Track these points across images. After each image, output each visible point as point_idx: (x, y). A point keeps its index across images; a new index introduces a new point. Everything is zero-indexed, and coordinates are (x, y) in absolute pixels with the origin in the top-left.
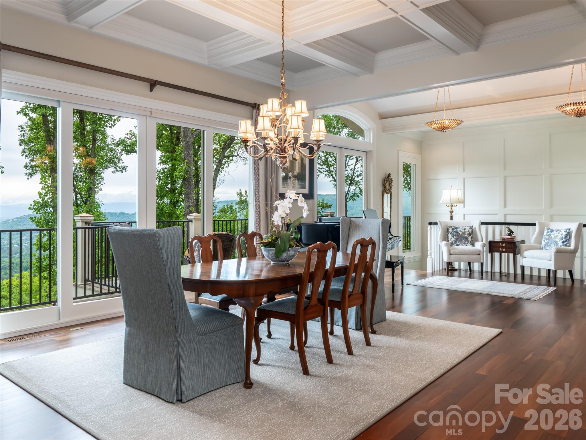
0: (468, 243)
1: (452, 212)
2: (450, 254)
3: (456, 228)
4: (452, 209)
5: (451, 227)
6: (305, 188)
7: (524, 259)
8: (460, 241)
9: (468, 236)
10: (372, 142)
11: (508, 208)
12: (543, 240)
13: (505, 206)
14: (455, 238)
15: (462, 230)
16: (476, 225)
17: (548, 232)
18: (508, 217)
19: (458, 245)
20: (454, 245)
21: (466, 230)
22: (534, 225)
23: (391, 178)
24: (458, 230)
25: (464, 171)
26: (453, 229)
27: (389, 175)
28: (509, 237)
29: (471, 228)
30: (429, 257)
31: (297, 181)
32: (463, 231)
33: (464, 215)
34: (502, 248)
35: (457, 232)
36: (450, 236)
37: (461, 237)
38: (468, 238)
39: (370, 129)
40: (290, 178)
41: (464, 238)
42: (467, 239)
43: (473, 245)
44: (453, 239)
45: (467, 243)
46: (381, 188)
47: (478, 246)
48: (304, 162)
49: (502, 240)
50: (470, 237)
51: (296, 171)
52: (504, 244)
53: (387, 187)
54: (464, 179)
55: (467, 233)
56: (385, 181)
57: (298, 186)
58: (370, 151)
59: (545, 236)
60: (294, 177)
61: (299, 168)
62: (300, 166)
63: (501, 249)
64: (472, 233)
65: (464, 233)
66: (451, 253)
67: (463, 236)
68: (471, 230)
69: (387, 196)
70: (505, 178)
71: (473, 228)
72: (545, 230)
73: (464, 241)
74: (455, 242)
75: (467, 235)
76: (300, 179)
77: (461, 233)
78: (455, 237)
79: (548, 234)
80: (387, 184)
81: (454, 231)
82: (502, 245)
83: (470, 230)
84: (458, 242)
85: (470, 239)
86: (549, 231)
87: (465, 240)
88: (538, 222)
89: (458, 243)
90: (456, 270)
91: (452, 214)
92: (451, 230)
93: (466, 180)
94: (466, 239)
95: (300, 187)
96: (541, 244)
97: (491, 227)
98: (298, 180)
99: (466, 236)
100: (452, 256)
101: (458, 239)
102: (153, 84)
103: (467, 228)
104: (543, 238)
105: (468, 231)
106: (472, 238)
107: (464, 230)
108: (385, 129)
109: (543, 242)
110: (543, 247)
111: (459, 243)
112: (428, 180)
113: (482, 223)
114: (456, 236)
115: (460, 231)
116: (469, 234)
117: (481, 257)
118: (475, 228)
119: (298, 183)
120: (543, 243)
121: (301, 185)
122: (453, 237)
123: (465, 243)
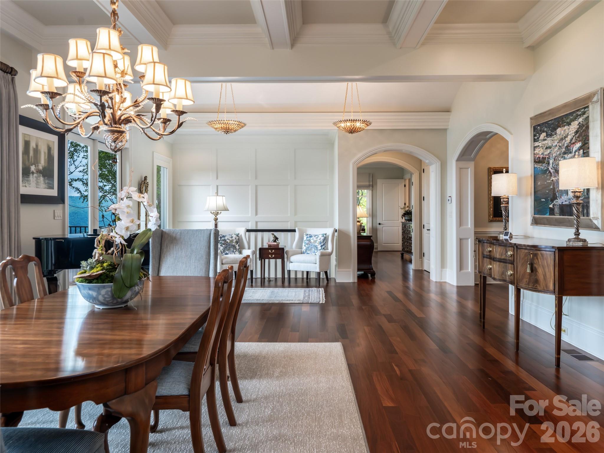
0: (236, 251)
1: (216, 220)
2: (222, 264)
3: (224, 236)
4: (216, 216)
7: (291, 264)
8: (229, 250)
9: (235, 244)
12: (304, 245)
13: (256, 214)
14: (224, 247)
15: (229, 238)
16: (241, 231)
17: (307, 237)
18: (259, 223)
19: (227, 254)
20: (223, 254)
21: (234, 238)
22: (294, 231)
23: (147, 181)
24: (226, 238)
25: (217, 178)
27: (146, 178)
28: (275, 243)
29: (238, 236)
31: (42, 179)
32: (231, 239)
34: (272, 254)
35: (225, 240)
37: (229, 245)
38: (236, 246)
41: (232, 247)
42: (235, 247)
43: (240, 253)
44: (222, 248)
45: (235, 251)
47: (246, 252)
48: (52, 152)
49: (269, 246)
50: (237, 245)
51: (40, 164)
52: (273, 251)
53: (144, 191)
54: (217, 186)
55: (234, 241)
56: (141, 184)
57: (44, 186)
59: (305, 241)
60: (39, 171)
61: (45, 159)
62: (46, 157)
63: (270, 256)
64: (239, 241)
65: (232, 241)
66: (224, 262)
67: (231, 244)
68: (238, 238)
70: (256, 186)
72: (304, 235)
74: (224, 251)
75: (235, 243)
76: (46, 176)
77: (228, 241)
78: (223, 246)
79: (308, 239)
80: (144, 188)
81: (222, 239)
82: (271, 251)
83: (237, 238)
84: (227, 251)
85: (238, 247)
86: (308, 236)
87: (233, 249)
88: (298, 228)
89: (226, 252)
91: (216, 222)
93: (219, 187)
94: (234, 247)
95: (46, 187)
96: (301, 248)
98: (44, 176)
99: (234, 244)
101: (226, 247)
103: (234, 236)
104: (303, 243)
105: (236, 239)
106: (239, 246)
107: (232, 238)
109: (303, 246)
110: (304, 251)
111: (227, 252)
112: (179, 186)
113: (248, 231)
114: (224, 244)
115: (228, 239)
116: (237, 242)
118: (241, 235)
119: (44, 180)
120: (304, 248)
121: (48, 183)
122: (222, 246)
123: (233, 252)
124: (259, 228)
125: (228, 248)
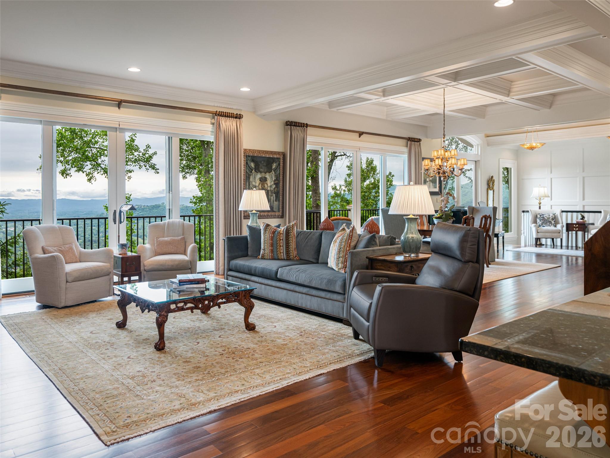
1: (540, 203)
3: (543, 215)
4: (540, 201)
5: (539, 214)
6: (436, 188)
8: (546, 224)
10: (479, 154)
13: (584, 199)
15: (547, 216)
16: (558, 213)
18: (585, 207)
19: (544, 226)
21: (551, 216)
23: (494, 179)
25: (551, 173)
26: (540, 216)
27: (492, 177)
28: (582, 221)
30: (523, 235)
31: (431, 184)
32: (548, 217)
33: (551, 206)
34: (576, 228)
35: (543, 217)
36: (538, 220)
37: (546, 221)
39: (478, 145)
40: (428, 182)
42: (551, 222)
43: (555, 226)
44: (540, 222)
45: (550, 225)
46: (486, 187)
47: (559, 227)
49: (577, 222)
50: (553, 221)
52: (577, 226)
53: (491, 185)
54: (551, 178)
55: (551, 218)
56: (489, 181)
57: (432, 187)
58: (478, 161)
60: (430, 181)
63: (574, 229)
64: (555, 218)
65: (549, 218)
66: (539, 231)
67: (548, 220)
69: (491, 192)
70: (584, 178)
71: (556, 215)
72: (608, 216)
74: (542, 225)
77: (546, 218)
80: (491, 183)
82: (575, 226)
83: (554, 216)
85: (553, 222)
87: (549, 223)
88: (603, 210)
90: (544, 245)
91: (540, 205)
92: (539, 216)
93: (552, 179)
97: (569, 214)
98: (432, 183)
99: (550, 220)
100: (539, 234)
101: (544, 222)
102: (361, 134)
103: (551, 215)
106: (554, 222)
108: (489, 144)
112: (523, 179)
113: (563, 212)
114: (542, 220)
115: (546, 217)
116: (553, 219)
117: (560, 235)
118: (557, 215)
121: (434, 186)
122: (541, 221)
123: (549, 225)
124: (585, 210)
125: (545, 223)
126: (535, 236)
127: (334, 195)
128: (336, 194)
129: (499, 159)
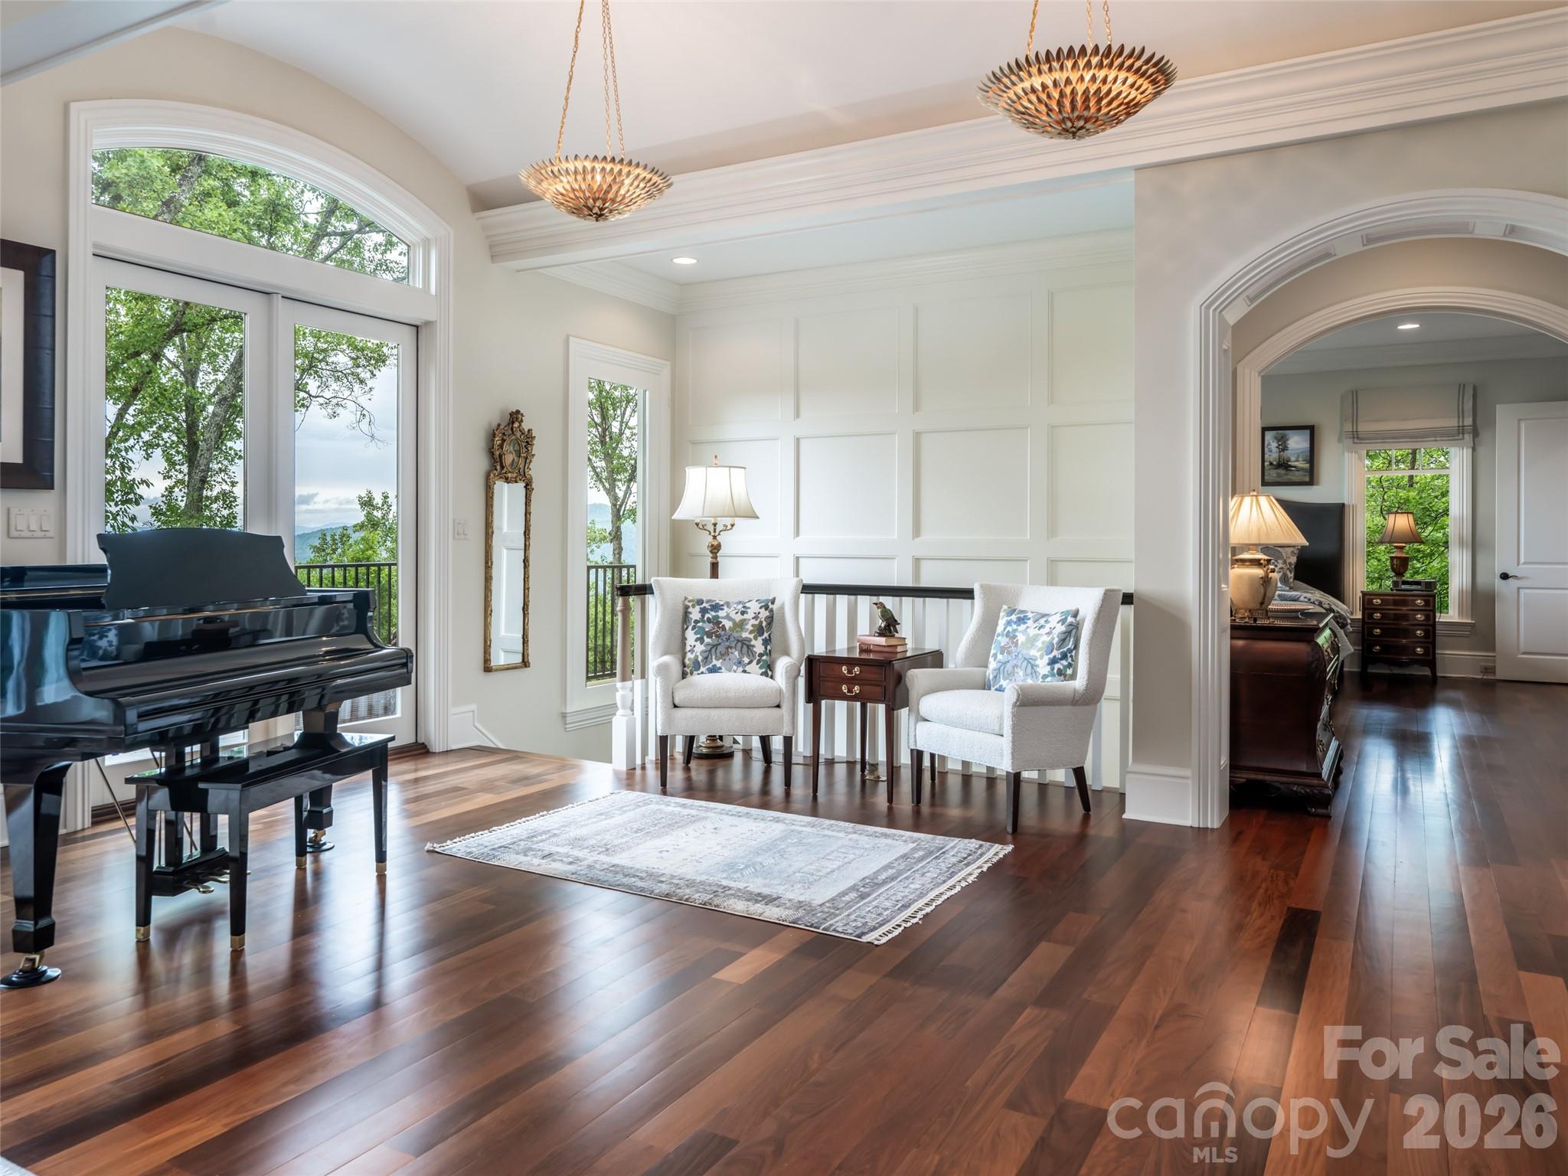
0: (749, 663)
1: (716, 549)
2: (675, 706)
3: (716, 607)
4: (715, 537)
5: (700, 602)
7: (921, 725)
8: (723, 656)
9: (752, 636)
10: (433, 290)
11: (926, 536)
12: (993, 651)
13: (917, 532)
14: (708, 644)
15: (733, 615)
16: (785, 593)
17: (1009, 623)
18: (925, 566)
19: (714, 670)
20: (702, 669)
21: (750, 615)
22: (967, 594)
23: (525, 426)
24: (721, 614)
25: (797, 415)
26: (704, 611)
27: (515, 417)
28: (882, 641)
29: (766, 607)
30: (620, 712)
32: (738, 618)
33: (797, 559)
34: (851, 681)
35: (716, 622)
36: (691, 636)
37: (728, 639)
38: (753, 642)
39: (426, 243)
41: (740, 644)
42: (750, 647)
43: (767, 669)
44: (700, 648)
45: (746, 660)
46: (482, 463)
47: (782, 674)
49: (862, 651)
50: (760, 639)
52: (857, 670)
53: (512, 459)
54: (798, 441)
55: (749, 627)
56: (494, 435)
58: (428, 323)
59: (999, 638)
63: (844, 688)
64: (769, 624)
65: (740, 625)
66: (677, 700)
67: (735, 634)
68: (767, 613)
69: (508, 495)
70: (917, 436)
71: (775, 607)
72: (1002, 614)
73: (736, 653)
74: (707, 660)
75: (751, 632)
77: (728, 624)
78: (707, 640)
79: (1009, 629)
80: (510, 449)
81: (707, 616)
82: (850, 672)
83: (764, 614)
84: (717, 659)
85: (758, 647)
86: (1014, 617)
87: (741, 652)
88: (982, 586)
89: (714, 662)
90: (730, 756)
91: (716, 558)
92: (695, 614)
93: (802, 442)
94: (745, 649)
96: (986, 666)
97: (842, 601)
99: (745, 635)
100: (679, 712)
101: (716, 646)
103: (754, 607)
104: (993, 646)
105: (756, 618)
106: (766, 642)
107: (743, 613)
108: (497, 250)
109: (991, 659)
110: (991, 677)
111: (718, 664)
113: (809, 589)
114: (709, 635)
115: (728, 617)
116: (759, 630)
117: (782, 717)
118: (782, 608)
120: (993, 665)
122: (701, 640)
123: (740, 663)
124: (924, 583)
125: (721, 649)
126: (656, 728)
127: (363, 523)
128: (369, 521)
129: (568, 337)
